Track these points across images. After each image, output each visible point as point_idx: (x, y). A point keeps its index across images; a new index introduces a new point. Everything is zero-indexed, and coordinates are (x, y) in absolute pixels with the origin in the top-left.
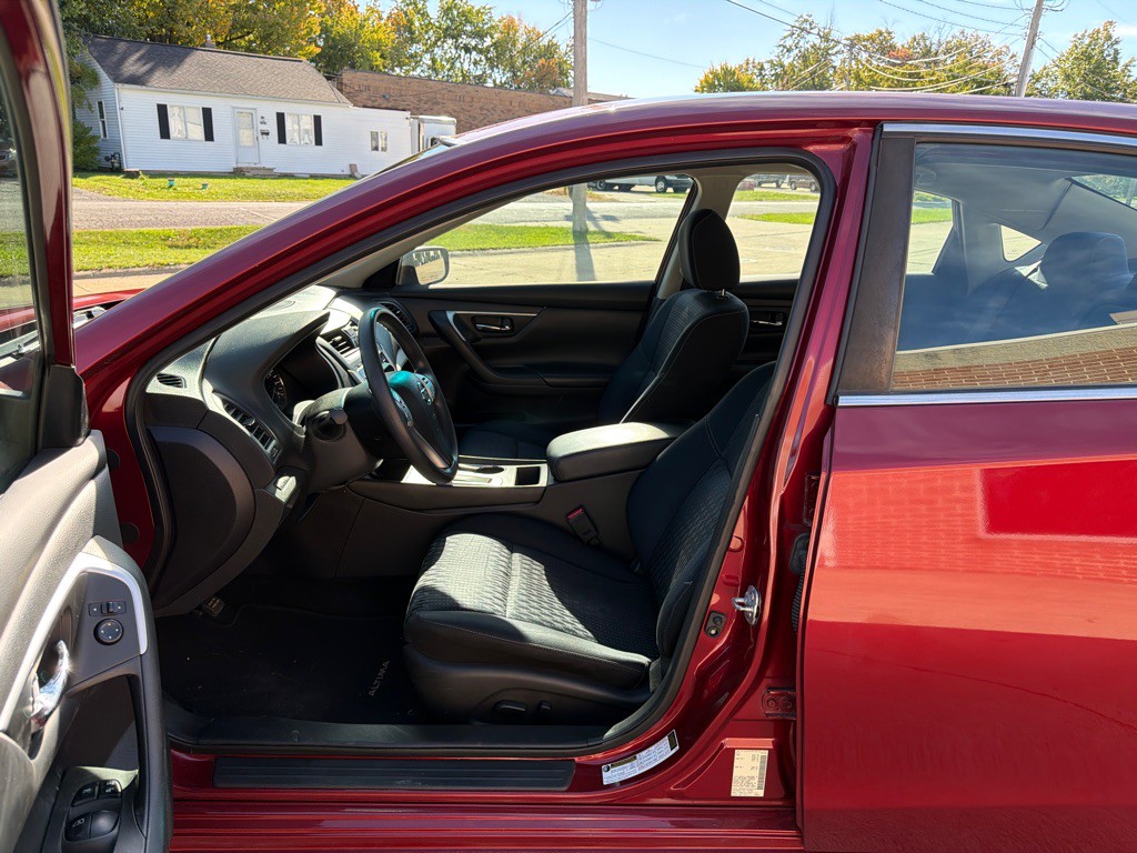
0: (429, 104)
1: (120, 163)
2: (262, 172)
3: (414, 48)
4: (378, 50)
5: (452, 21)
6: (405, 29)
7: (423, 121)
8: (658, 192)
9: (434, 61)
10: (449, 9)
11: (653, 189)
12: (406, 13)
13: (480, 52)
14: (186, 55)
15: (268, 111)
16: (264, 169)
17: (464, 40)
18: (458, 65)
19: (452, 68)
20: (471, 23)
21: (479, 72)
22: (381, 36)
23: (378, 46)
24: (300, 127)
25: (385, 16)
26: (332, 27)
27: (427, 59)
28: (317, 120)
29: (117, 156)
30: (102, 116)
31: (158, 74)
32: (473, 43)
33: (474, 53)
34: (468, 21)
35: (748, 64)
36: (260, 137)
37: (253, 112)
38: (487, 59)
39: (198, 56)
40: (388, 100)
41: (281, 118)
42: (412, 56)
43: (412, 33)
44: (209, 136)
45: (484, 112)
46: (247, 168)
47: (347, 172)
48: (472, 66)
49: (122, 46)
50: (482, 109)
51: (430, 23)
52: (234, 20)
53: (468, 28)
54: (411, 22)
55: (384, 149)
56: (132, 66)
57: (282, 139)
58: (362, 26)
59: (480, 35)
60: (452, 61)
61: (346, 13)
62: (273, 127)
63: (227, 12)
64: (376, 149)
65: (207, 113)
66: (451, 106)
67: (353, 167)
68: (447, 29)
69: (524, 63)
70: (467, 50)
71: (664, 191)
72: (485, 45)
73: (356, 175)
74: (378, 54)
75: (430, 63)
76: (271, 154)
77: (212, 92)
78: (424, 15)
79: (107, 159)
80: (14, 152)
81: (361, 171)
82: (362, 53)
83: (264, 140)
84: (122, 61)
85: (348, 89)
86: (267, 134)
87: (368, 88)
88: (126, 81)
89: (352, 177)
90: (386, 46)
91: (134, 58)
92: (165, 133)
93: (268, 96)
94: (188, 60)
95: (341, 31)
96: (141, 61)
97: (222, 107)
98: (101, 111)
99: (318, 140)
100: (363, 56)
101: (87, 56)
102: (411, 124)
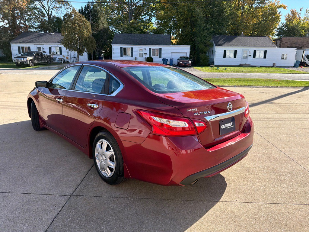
1: (213, 64)
4: (303, 30)
7: (305, 50)
15: (252, 50)
16: (248, 65)
23: (304, 28)
24: (260, 54)
26: (290, 24)
28: (266, 52)
29: (213, 62)
31: (226, 43)
36: (248, 57)
37: (248, 50)
40: (296, 44)
41: (255, 52)
44: (235, 57)
46: (243, 64)
47: (272, 65)
49: (220, 37)
52: (254, 27)
55: (285, 59)
56: (220, 42)
57: (254, 57)
58: (299, 23)
62: (252, 54)
63: (252, 26)
64: (283, 59)
67: (274, 64)
73: (275, 66)
74: (303, 31)
76: (250, 61)
77: (238, 45)
80: (190, 62)
81: (276, 65)
82: (298, 31)
83: (249, 58)
84: (219, 41)
85: (283, 42)
86: (250, 56)
87: (290, 41)
88: (218, 45)
89: (273, 67)
90: (307, 28)
91: (222, 40)
92: (225, 56)
93: (252, 46)
94: (235, 39)
95: (292, 25)
96: (224, 40)
97: (240, 50)
98: (212, 52)
99: (265, 57)
100: (298, 32)
101: (212, 40)
102: (296, 51)
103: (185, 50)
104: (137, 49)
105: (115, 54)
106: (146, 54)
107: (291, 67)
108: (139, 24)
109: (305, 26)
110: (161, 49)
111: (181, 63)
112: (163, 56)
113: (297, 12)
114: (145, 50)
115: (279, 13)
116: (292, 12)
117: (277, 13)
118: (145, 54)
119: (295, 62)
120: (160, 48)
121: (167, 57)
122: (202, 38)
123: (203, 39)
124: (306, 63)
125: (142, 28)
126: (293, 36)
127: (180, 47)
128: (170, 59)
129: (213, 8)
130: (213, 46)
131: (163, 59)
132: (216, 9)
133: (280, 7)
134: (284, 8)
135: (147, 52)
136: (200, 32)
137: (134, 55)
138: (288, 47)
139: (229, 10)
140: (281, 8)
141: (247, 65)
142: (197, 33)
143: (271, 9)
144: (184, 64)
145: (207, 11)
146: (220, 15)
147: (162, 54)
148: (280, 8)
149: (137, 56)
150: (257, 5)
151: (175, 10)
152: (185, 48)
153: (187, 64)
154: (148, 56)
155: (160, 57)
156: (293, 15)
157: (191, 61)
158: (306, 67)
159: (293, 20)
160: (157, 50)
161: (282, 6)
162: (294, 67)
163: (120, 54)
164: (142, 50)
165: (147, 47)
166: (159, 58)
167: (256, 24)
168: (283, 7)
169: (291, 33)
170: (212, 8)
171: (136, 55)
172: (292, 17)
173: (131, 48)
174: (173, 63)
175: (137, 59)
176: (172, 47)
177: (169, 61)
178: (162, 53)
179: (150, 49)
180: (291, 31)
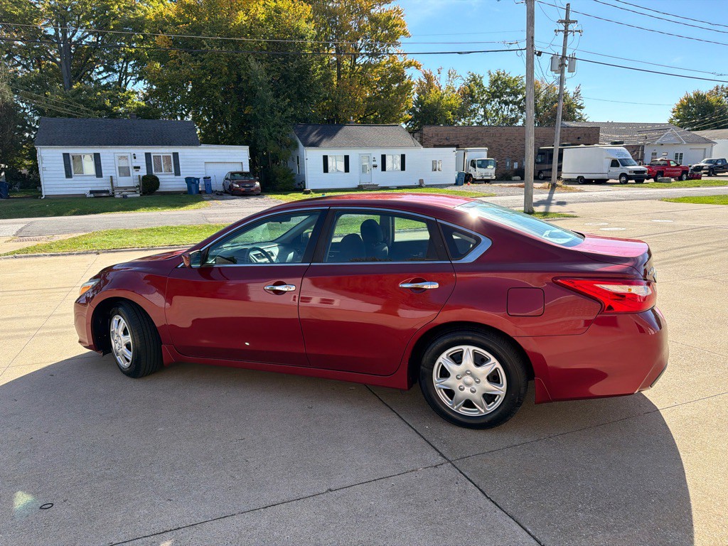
0: (474, 140)
1: (305, 186)
2: (372, 187)
3: (474, 106)
4: (450, 111)
5: (497, 87)
6: (469, 96)
7: (467, 151)
8: (621, 183)
9: (485, 112)
10: (496, 81)
11: (618, 181)
12: (469, 87)
13: (515, 103)
14: (340, 129)
15: (377, 154)
16: (373, 185)
17: (505, 98)
18: (500, 112)
19: (497, 114)
20: (509, 87)
21: (513, 116)
22: (453, 102)
23: (450, 108)
24: (393, 163)
25: (457, 90)
26: (425, 100)
27: (481, 112)
28: (403, 157)
29: (303, 183)
30: (298, 163)
31: (324, 140)
32: (511, 99)
33: (511, 105)
34: (508, 86)
35: (717, 89)
36: (372, 168)
37: (369, 155)
38: (519, 107)
39: (346, 129)
40: (449, 140)
41: (384, 157)
42: (472, 111)
43: (473, 97)
44: (347, 170)
45: (509, 141)
46: (364, 185)
47: (418, 184)
48: (509, 113)
49: (310, 128)
50: (507, 140)
51: (484, 90)
52: (368, 106)
53: (508, 90)
54: (472, 91)
55: (439, 170)
56: (312, 138)
57: (384, 169)
58: (442, 98)
59: (515, 94)
60: (497, 111)
61: (433, 91)
62: (379, 163)
63: (364, 102)
64: (435, 170)
65: (347, 158)
66: (487, 140)
67: (421, 181)
68: (494, 93)
69: (545, 107)
70: (506, 103)
71: (626, 183)
72: (518, 99)
73: (423, 185)
74: (450, 113)
75: (483, 113)
76: (378, 177)
77: (349, 146)
78: (481, 86)
79: (299, 184)
80: (258, 184)
81: (426, 183)
82: (441, 113)
83: (374, 170)
84: (309, 135)
85: (426, 137)
86: (376, 166)
87: (437, 135)
88: (310, 146)
89: (420, 186)
90: (456, 107)
91: (314, 133)
92: (326, 170)
93: (377, 146)
94: (340, 132)
95: (429, 102)
96: (318, 134)
97: (354, 154)
98: (299, 161)
99: (403, 168)
100: (441, 115)
101: (293, 134)
102: (456, 154)
103: (237, 157)
104: (110, 155)
105: (49, 172)
106: (137, 168)
107: (451, 185)
108: (99, 93)
109: (452, 104)
110: (176, 155)
111: (238, 186)
112: (186, 172)
113: (433, 75)
114: (135, 158)
115: (410, 77)
116: (425, 75)
117: (405, 77)
118: (135, 168)
119: (456, 175)
120: (174, 153)
121: (195, 173)
122: (272, 129)
123: (274, 131)
124: (471, 175)
125: (108, 103)
126: (434, 124)
127: (225, 151)
128: (204, 178)
129: (286, 61)
130: (296, 146)
131: (188, 180)
132: (292, 66)
133: (410, 65)
134: (417, 68)
135: (142, 162)
136: (263, 115)
137: (106, 172)
138: (435, 146)
139: (321, 69)
140: (411, 68)
141: (371, 185)
142: (259, 117)
143: (394, 70)
144: (243, 189)
145: (273, 68)
146: (301, 78)
147: (181, 167)
148: (409, 67)
149: (116, 173)
150: (367, 58)
151: (199, 63)
152: (237, 151)
153: (252, 189)
154: (143, 172)
155: (177, 173)
156: (428, 81)
157: (258, 181)
158: (473, 183)
159: (430, 91)
160: (167, 158)
161: (413, 64)
162: (456, 184)
163: (64, 172)
164: (127, 159)
165: (140, 151)
166: (174, 176)
167: (369, 99)
168: (415, 65)
169: (429, 116)
170: (283, 63)
171: (111, 171)
172: (427, 85)
173: (95, 154)
174: (214, 188)
175: (114, 181)
176: (204, 150)
177: (202, 182)
178: (180, 164)
179: (148, 155)
180: (429, 113)
